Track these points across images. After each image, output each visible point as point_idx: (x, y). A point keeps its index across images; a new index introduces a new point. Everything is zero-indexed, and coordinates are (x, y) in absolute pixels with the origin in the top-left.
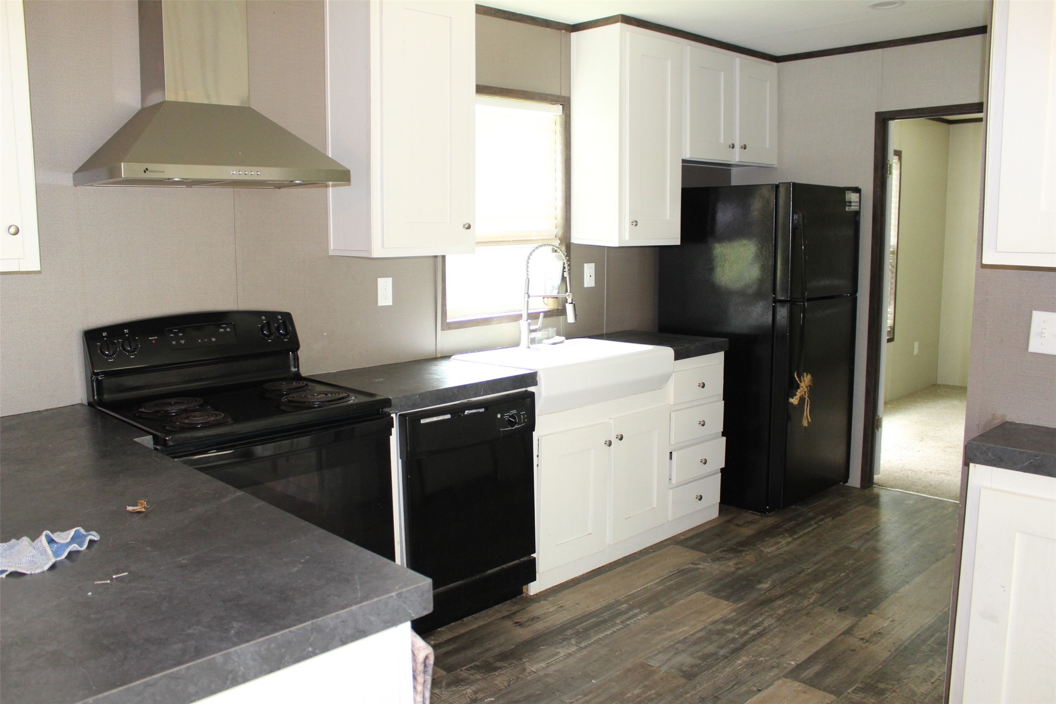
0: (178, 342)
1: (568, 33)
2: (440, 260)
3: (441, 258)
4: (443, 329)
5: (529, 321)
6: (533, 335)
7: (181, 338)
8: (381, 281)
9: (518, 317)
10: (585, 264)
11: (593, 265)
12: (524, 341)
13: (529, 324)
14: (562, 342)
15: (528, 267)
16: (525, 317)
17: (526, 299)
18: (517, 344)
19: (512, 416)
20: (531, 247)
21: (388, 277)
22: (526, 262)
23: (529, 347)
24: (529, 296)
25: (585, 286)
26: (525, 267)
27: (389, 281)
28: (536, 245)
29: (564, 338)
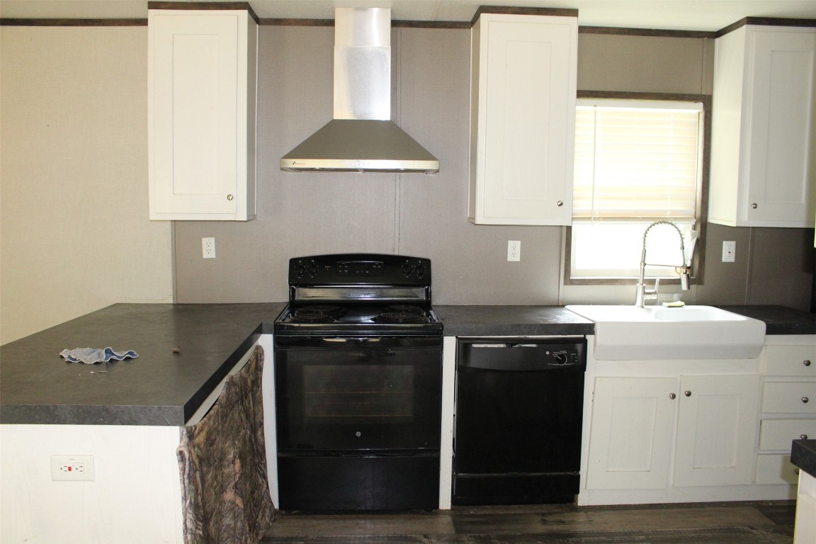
0: (343, 271)
1: (711, 40)
2: (564, 230)
3: (565, 228)
4: (565, 284)
5: (644, 285)
6: (648, 297)
7: (346, 269)
8: (511, 243)
9: (634, 282)
10: (724, 242)
11: (733, 243)
12: (639, 302)
13: (644, 288)
14: (681, 306)
15: (645, 240)
16: (641, 281)
17: (642, 267)
18: (634, 303)
19: (561, 356)
20: (649, 224)
21: (516, 240)
22: (643, 236)
23: (642, 307)
24: (645, 264)
25: (723, 261)
26: (643, 240)
27: (518, 243)
28: (653, 222)
29: (683, 303)
